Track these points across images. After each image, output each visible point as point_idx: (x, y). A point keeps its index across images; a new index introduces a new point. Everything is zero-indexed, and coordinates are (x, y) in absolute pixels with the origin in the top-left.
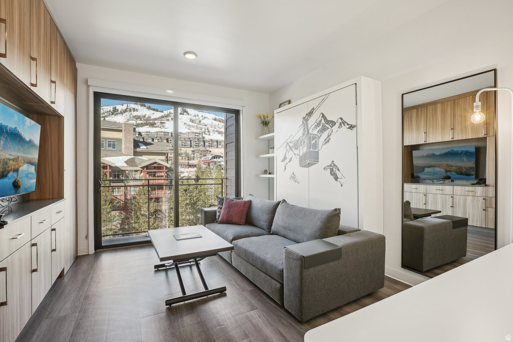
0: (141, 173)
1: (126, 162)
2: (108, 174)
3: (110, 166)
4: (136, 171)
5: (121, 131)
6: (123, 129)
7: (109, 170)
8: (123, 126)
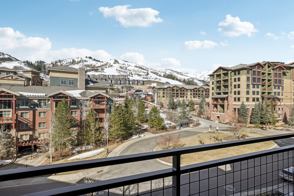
0: (90, 102)
1: (80, 94)
2: (69, 102)
3: (70, 97)
4: (87, 100)
5: (77, 73)
6: (79, 72)
7: (69, 99)
8: (79, 70)
